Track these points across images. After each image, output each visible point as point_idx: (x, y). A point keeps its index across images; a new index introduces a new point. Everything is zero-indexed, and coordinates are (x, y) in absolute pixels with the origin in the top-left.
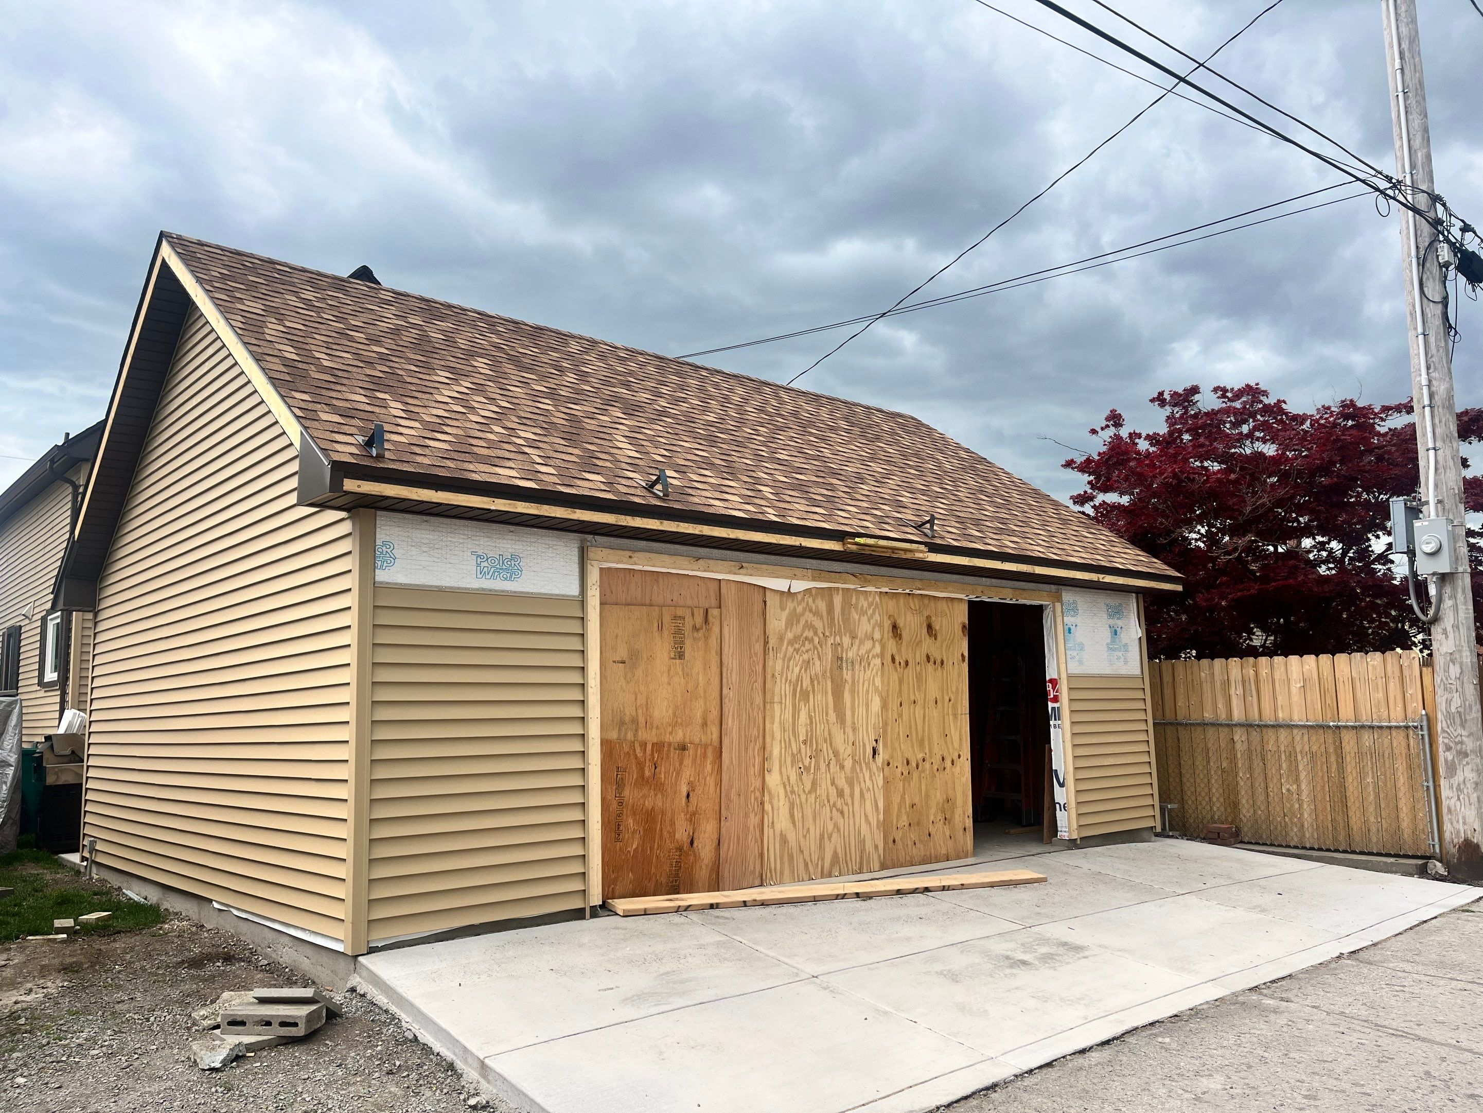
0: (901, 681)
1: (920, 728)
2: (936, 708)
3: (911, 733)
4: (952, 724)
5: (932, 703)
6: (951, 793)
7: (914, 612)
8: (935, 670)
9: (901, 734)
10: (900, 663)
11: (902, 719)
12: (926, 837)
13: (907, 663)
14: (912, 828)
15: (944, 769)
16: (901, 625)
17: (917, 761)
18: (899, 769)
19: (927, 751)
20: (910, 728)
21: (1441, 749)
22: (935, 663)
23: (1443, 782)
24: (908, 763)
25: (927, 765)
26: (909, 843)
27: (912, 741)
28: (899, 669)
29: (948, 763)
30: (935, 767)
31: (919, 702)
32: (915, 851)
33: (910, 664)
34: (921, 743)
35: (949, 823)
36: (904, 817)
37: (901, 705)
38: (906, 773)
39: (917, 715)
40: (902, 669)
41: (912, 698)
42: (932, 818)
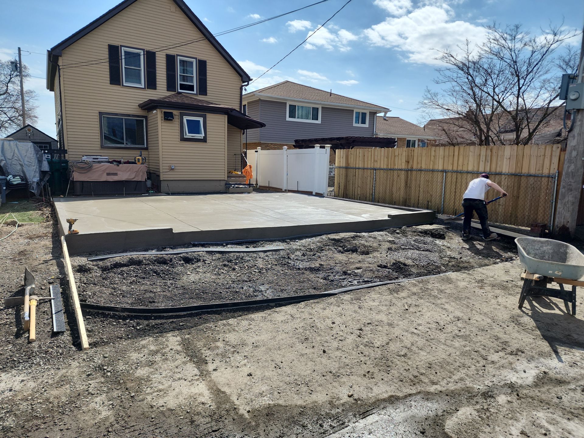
21: (561, 187)
23: (559, 201)
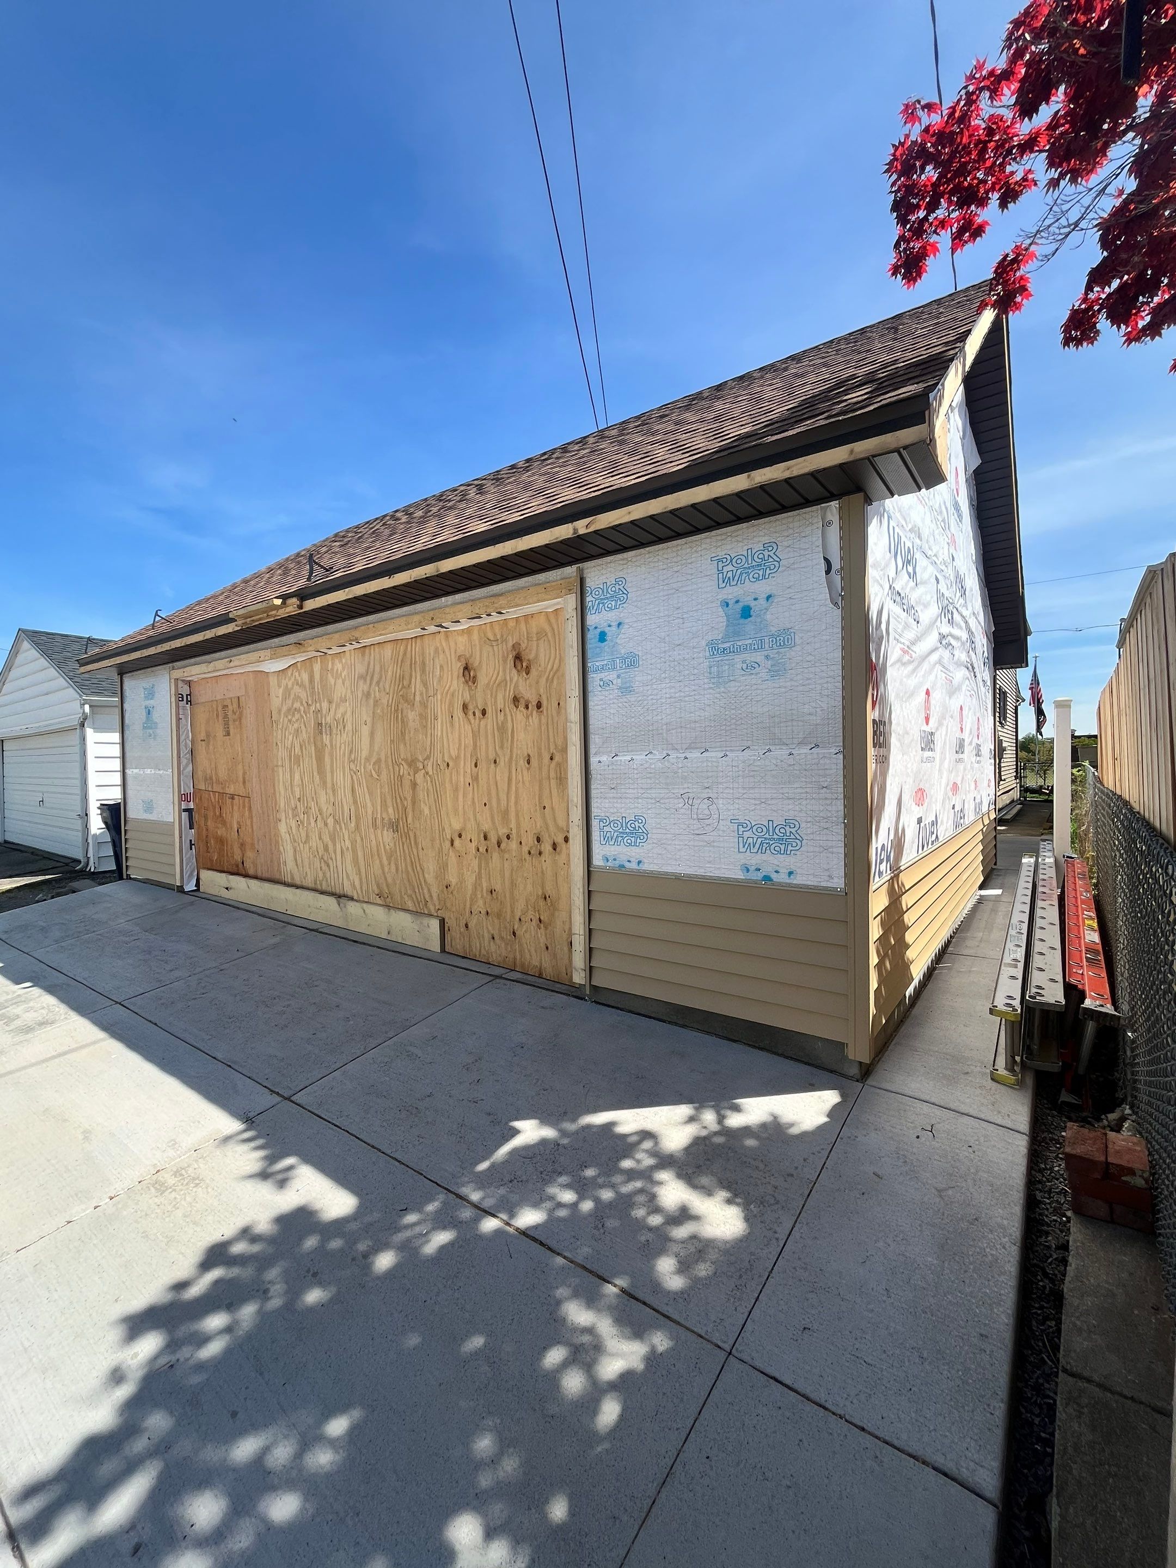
0: (476, 735)
1: (503, 796)
2: (528, 769)
3: (490, 800)
4: (555, 792)
5: (522, 763)
6: (549, 890)
7: (494, 644)
8: (527, 717)
9: (476, 800)
10: (474, 714)
11: (478, 783)
12: (509, 937)
13: (484, 713)
14: (490, 918)
15: (540, 853)
16: (476, 664)
17: (499, 837)
18: (474, 844)
19: (513, 825)
20: (489, 794)
22: (527, 707)
24: (486, 838)
25: (513, 845)
26: (486, 935)
27: (491, 809)
28: (473, 721)
29: (547, 847)
30: (525, 849)
31: (502, 763)
32: (493, 948)
33: (489, 711)
34: (505, 814)
35: (546, 928)
36: (481, 902)
37: (476, 766)
38: (482, 849)
39: (498, 778)
40: (477, 720)
41: (492, 757)
42: (518, 914)
